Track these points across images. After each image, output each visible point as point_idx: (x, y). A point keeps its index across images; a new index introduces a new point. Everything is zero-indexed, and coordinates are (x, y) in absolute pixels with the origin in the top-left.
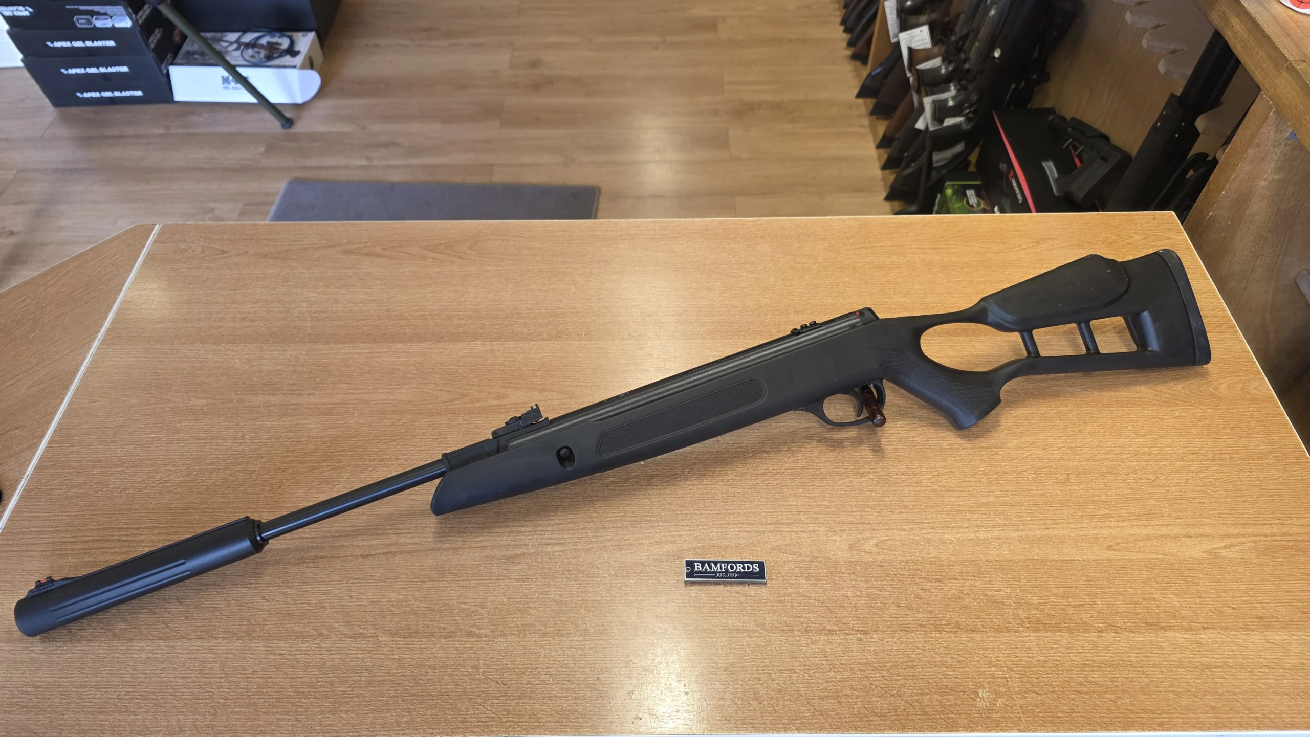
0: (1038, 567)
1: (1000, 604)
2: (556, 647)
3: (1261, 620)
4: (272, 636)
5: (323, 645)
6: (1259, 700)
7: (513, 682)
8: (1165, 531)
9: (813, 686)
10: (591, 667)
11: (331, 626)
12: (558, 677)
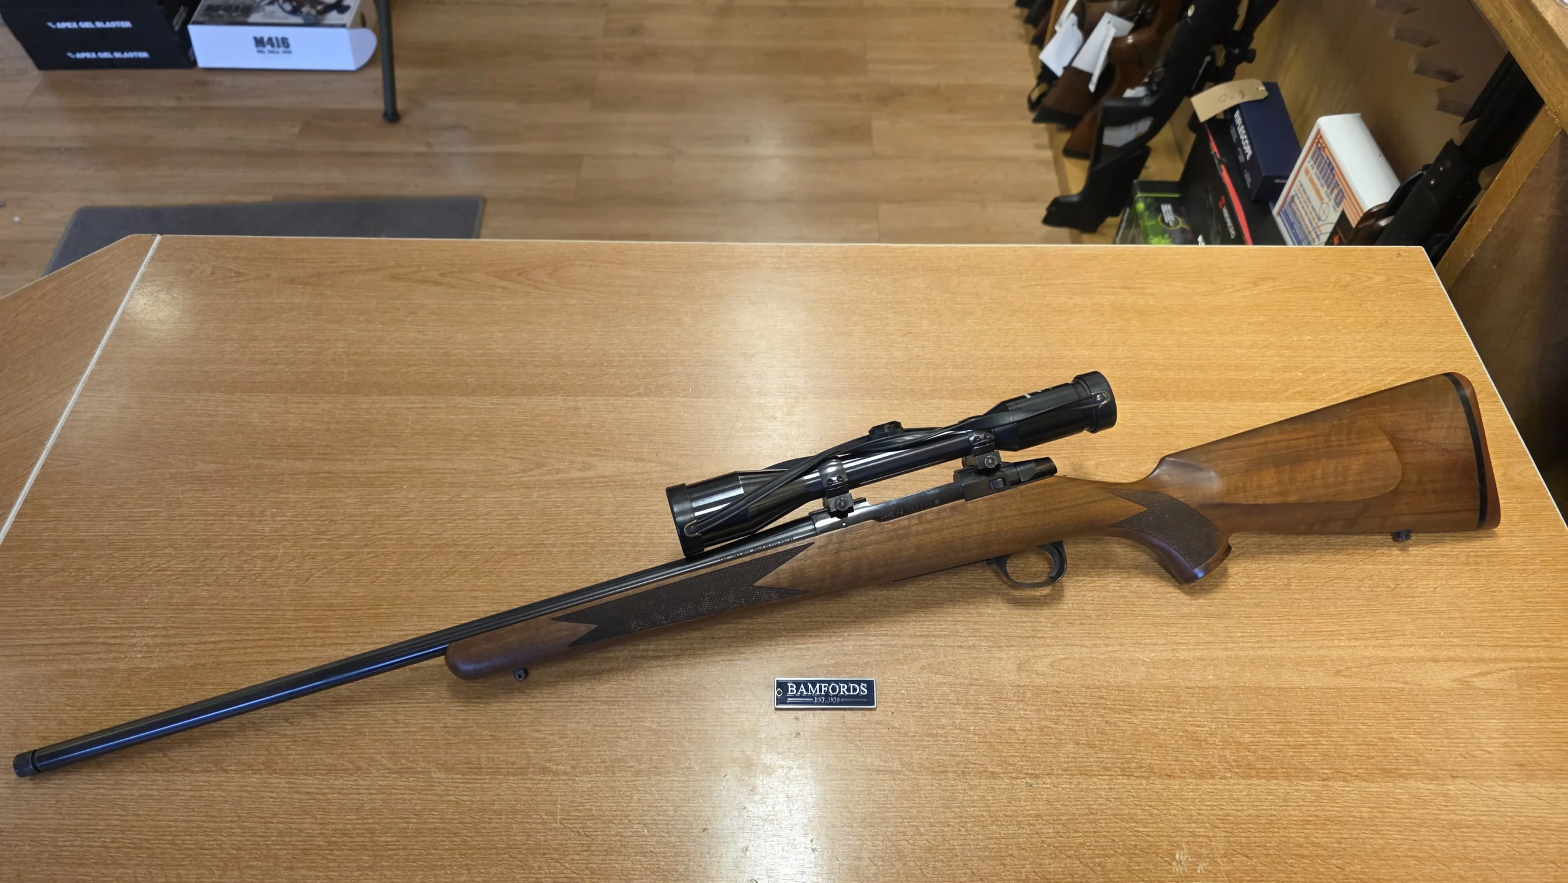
0: (1251, 696)
1: (1203, 743)
2: (653, 789)
3: (1522, 768)
4: (297, 770)
5: (361, 782)
6: (1518, 869)
7: (598, 833)
8: (1407, 653)
9: (971, 843)
10: (695, 816)
11: (371, 758)
12: (654, 827)
